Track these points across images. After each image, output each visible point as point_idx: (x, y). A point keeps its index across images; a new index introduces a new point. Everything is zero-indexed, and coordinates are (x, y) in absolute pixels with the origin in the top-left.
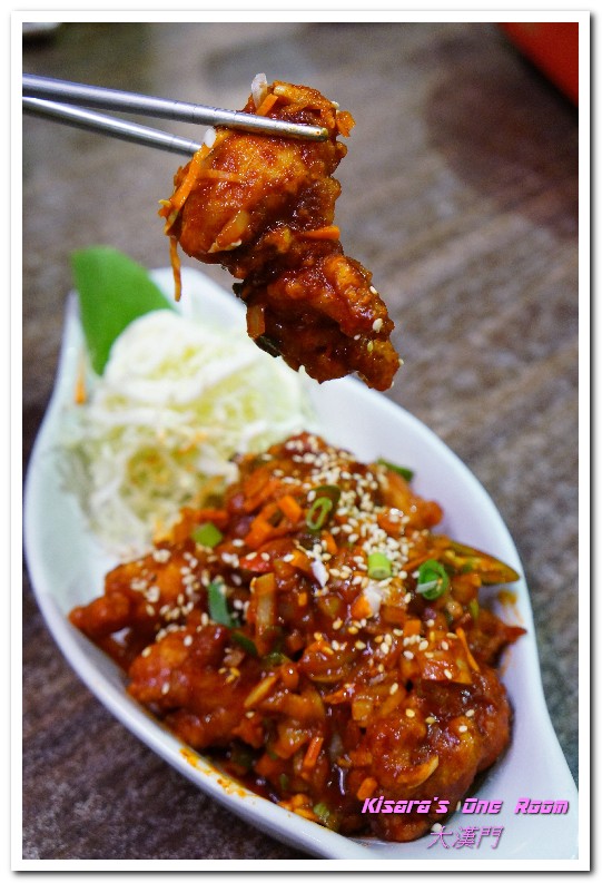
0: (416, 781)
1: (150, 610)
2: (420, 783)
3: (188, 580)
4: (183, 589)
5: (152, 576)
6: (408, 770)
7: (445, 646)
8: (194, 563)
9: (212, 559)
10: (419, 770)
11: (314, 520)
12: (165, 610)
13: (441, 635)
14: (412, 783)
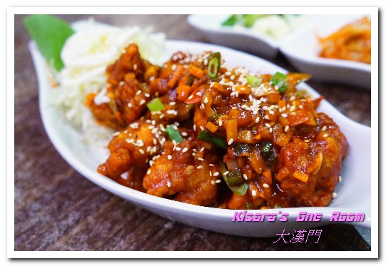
0: (317, 168)
1: (142, 151)
2: (319, 168)
3: (155, 131)
4: (153, 136)
5: (135, 136)
6: (310, 164)
7: (301, 107)
8: (154, 122)
9: (161, 117)
10: (316, 162)
11: (212, 71)
12: (149, 149)
13: (298, 102)
14: (315, 170)
